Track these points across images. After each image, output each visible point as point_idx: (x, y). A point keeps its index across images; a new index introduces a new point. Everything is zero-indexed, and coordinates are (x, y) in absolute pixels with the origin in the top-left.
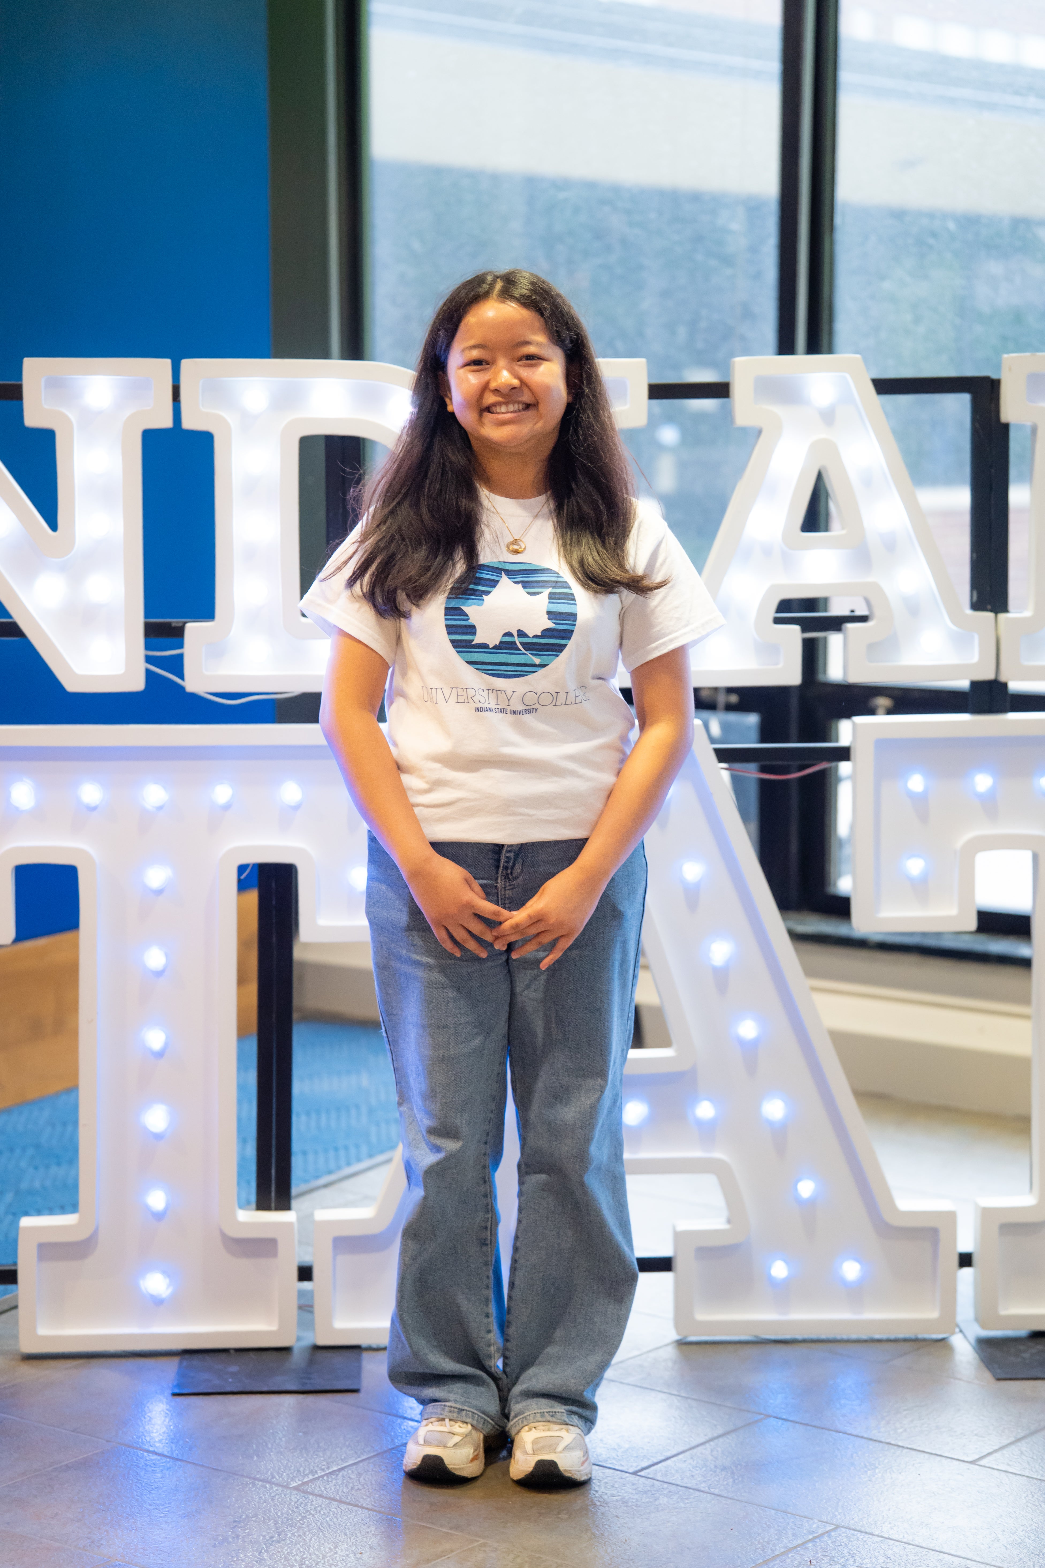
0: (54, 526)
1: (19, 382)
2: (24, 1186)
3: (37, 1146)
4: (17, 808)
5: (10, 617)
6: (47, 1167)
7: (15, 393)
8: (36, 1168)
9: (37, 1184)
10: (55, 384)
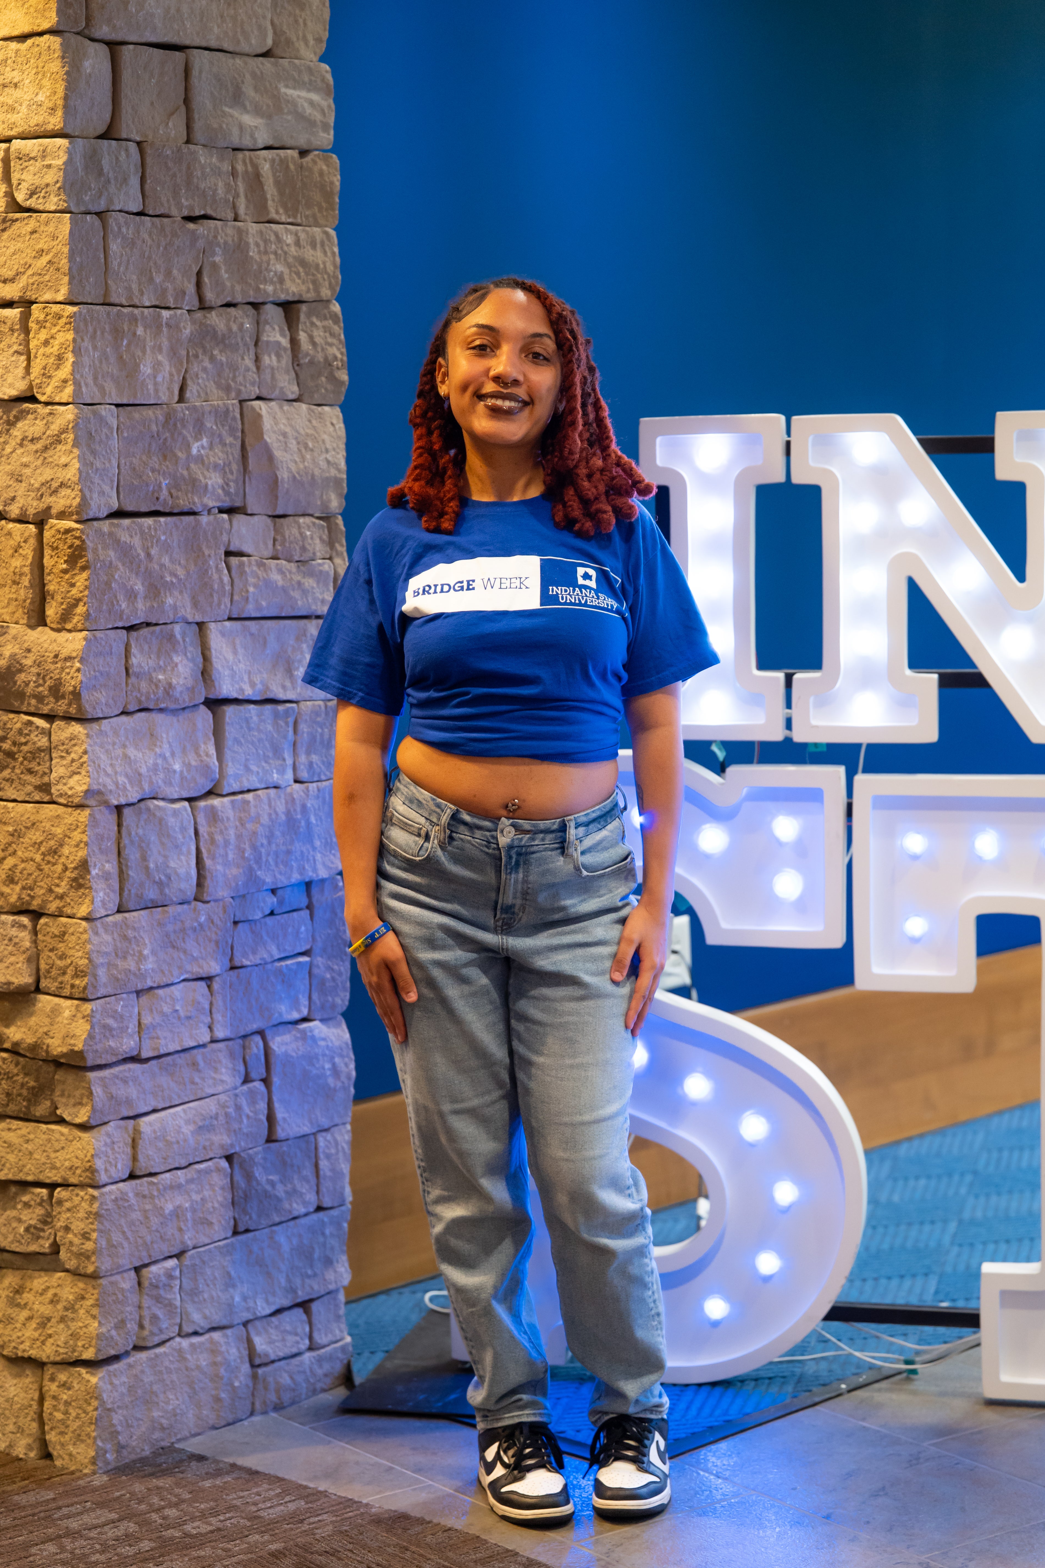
0: (1021, 577)
1: (990, 436)
2: (966, 1215)
3: (975, 1173)
4: (980, 858)
5: (974, 666)
6: (988, 1195)
7: (987, 446)
8: (977, 1196)
9: (979, 1214)
10: (1026, 436)
